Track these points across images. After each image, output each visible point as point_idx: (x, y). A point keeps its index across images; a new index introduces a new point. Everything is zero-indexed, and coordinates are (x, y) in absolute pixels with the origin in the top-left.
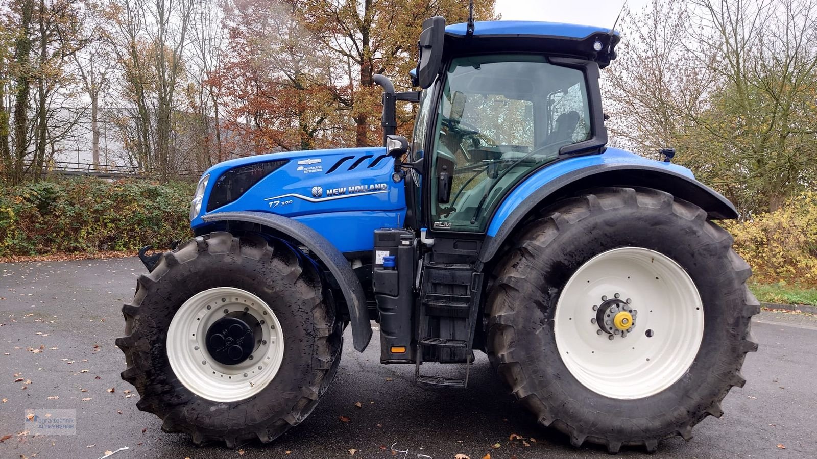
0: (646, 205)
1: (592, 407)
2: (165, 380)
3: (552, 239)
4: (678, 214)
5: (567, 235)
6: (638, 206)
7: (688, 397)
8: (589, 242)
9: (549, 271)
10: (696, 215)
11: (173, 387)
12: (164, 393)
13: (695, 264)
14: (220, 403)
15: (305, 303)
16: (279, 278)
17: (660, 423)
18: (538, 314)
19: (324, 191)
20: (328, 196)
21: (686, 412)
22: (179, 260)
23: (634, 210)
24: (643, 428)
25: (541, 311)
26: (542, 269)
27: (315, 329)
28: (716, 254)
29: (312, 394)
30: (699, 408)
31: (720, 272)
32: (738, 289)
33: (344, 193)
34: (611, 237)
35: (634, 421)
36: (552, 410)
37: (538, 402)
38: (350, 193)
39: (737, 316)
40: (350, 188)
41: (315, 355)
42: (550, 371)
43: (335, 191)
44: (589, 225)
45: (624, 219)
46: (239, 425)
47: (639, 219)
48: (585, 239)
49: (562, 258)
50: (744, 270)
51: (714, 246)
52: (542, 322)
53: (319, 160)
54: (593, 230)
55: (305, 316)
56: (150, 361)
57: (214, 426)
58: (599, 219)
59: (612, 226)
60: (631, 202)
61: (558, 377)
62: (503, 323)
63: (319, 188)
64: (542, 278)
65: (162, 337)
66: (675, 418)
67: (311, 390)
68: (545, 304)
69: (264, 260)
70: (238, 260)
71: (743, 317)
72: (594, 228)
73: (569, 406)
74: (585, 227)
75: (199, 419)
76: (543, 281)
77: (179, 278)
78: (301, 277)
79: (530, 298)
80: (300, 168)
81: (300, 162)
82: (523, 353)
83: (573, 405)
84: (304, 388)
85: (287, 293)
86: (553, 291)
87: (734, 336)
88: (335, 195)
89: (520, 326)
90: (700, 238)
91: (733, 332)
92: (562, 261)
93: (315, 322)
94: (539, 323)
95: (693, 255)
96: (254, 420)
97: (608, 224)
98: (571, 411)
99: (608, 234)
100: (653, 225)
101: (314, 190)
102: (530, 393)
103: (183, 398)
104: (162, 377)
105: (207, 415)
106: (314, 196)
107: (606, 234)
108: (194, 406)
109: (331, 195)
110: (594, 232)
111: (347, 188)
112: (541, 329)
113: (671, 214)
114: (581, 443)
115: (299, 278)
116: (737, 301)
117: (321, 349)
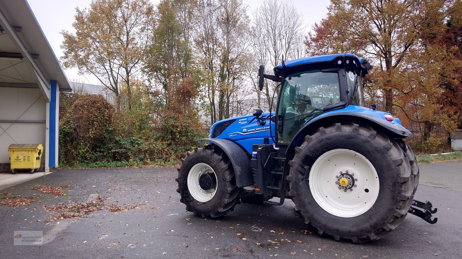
0: (346, 130)
1: (325, 218)
2: (187, 193)
3: (305, 146)
4: (361, 134)
5: (311, 144)
6: (342, 131)
7: (371, 219)
8: (320, 147)
9: (304, 158)
10: (370, 134)
11: (189, 195)
12: (186, 197)
13: (371, 156)
14: (200, 202)
15: (222, 169)
16: (215, 160)
17: (356, 229)
18: (300, 176)
19: (247, 130)
20: (248, 132)
21: (370, 226)
22: (190, 154)
23: (340, 133)
24: (348, 230)
25: (302, 175)
26: (301, 158)
27: (225, 178)
28: (381, 152)
29: (225, 201)
30: (377, 225)
31: (383, 160)
32: (394, 169)
33: (254, 131)
34: (330, 145)
35: (344, 227)
36: (308, 217)
37: (303, 214)
38: (256, 131)
39: (394, 182)
40: (256, 129)
41: (226, 187)
42: (306, 201)
43: (251, 130)
44: (320, 140)
45: (335, 136)
46: (205, 210)
47: (342, 136)
48: (318, 145)
49: (309, 153)
50: (398, 160)
51: (379, 148)
52: (302, 180)
53: (246, 119)
54: (321, 142)
55: (222, 174)
56: (183, 186)
57: (198, 209)
58: (324, 137)
59: (329, 140)
60: (339, 129)
61: (310, 204)
62: (287, 179)
63: (245, 129)
64: (301, 162)
65: (186, 179)
66: (364, 228)
67: (225, 200)
68: (303, 172)
69: (211, 154)
70: (205, 154)
71: (398, 182)
72: (322, 141)
73: (314, 216)
74: (318, 140)
75: (195, 207)
76: (302, 163)
77: (190, 160)
78: (222, 159)
79: (297, 170)
80: (240, 122)
81: (240, 120)
82: (295, 192)
83: (316, 216)
84: (223, 199)
85: (217, 165)
86: (307, 167)
87: (393, 191)
88: (251, 132)
89: (294, 181)
90: (372, 144)
91: (392, 190)
92: (309, 155)
93: (226, 176)
94: (301, 180)
95: (369, 152)
96: (209, 209)
97: (328, 139)
98: (315, 218)
99: (328, 143)
100: (348, 139)
101: (244, 130)
102: (299, 209)
103: (191, 199)
104: (186, 192)
105: (197, 206)
106: (244, 133)
107: (327, 143)
108: (194, 202)
109: (249, 132)
110: (322, 143)
111: (255, 129)
112: (302, 183)
113: (358, 134)
114: (321, 234)
115: (221, 160)
116: (394, 175)
117: (228, 186)
